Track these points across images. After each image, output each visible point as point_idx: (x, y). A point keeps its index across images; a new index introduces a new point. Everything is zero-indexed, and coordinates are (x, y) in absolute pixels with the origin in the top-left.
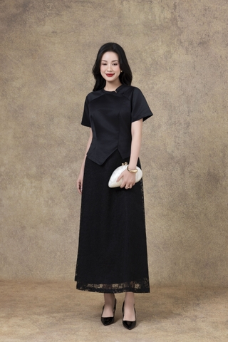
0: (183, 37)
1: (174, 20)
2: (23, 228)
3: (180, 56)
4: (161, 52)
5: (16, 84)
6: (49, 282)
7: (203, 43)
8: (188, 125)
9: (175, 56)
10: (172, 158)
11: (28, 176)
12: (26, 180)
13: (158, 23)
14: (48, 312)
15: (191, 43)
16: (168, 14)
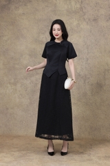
0: (86, 17)
1: (81, 8)
2: (7, 109)
3: (84, 26)
4: (75, 24)
5: (5, 38)
6: (19, 136)
7: (95, 20)
8: (87, 59)
9: (82, 26)
10: (80, 75)
11: (10, 83)
12: (9, 85)
13: (73, 10)
14: (19, 151)
15: (89, 20)
16: (78, 6)
